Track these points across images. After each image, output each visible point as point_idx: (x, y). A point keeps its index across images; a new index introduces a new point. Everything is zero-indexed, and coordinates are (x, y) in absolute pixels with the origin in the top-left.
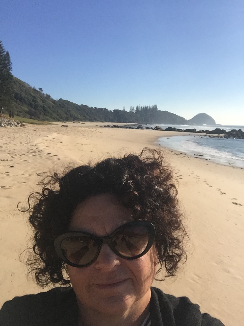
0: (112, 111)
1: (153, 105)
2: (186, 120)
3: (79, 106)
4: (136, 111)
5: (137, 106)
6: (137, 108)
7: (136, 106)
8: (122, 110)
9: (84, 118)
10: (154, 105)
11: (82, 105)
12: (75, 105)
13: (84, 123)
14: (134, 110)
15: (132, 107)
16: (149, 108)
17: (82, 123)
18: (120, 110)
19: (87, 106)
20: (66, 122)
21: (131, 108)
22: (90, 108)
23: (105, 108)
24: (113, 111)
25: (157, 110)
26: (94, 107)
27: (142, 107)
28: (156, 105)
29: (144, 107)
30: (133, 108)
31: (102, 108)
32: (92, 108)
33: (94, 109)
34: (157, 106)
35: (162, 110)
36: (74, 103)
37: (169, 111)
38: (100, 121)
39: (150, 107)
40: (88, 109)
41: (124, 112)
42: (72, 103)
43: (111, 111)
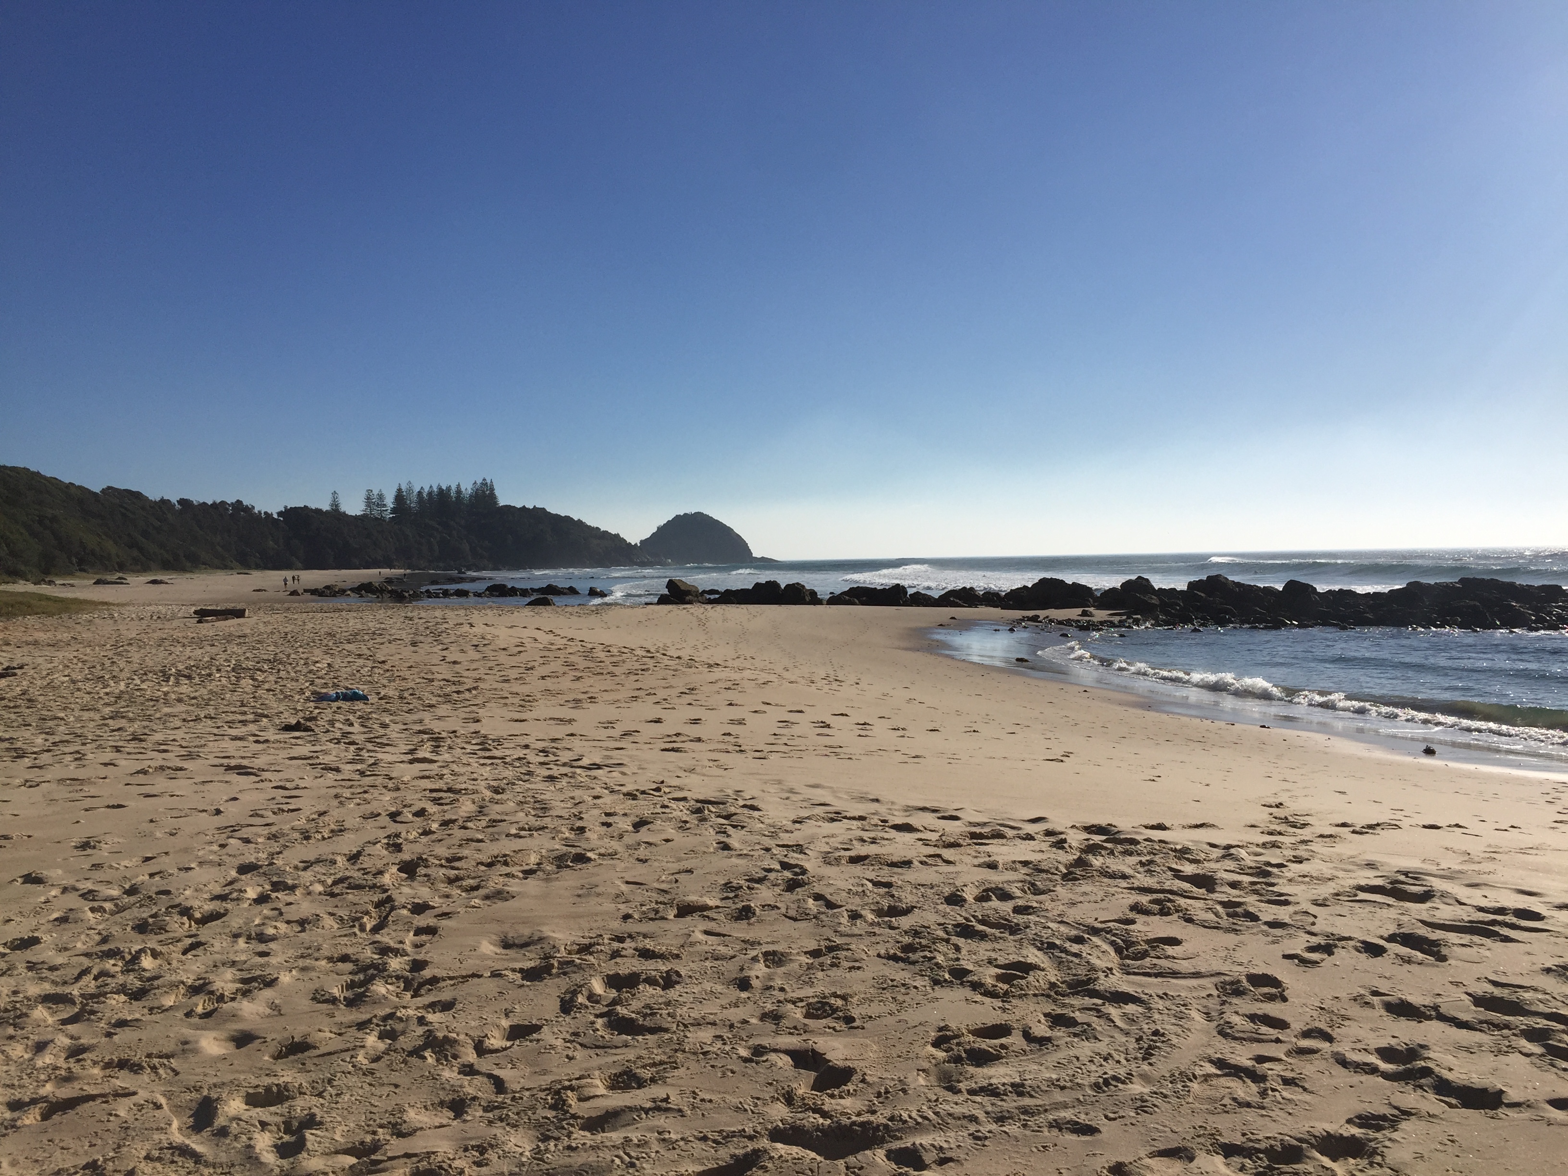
0: (275, 516)
1: (475, 483)
2: (630, 544)
4: (394, 511)
5: (399, 490)
6: (400, 497)
7: (396, 488)
8: (326, 507)
10: (479, 481)
11: (109, 490)
12: (71, 490)
14: (385, 505)
15: (375, 492)
18: (318, 511)
19: (137, 495)
21: (368, 498)
22: (155, 502)
23: (239, 502)
24: (280, 514)
25: (496, 503)
26: (174, 500)
27: (420, 493)
28: (489, 481)
29: (430, 494)
30: (381, 497)
31: (218, 501)
35: (519, 506)
38: (218, 568)
39: (459, 491)
42: (54, 482)
43: (266, 513)
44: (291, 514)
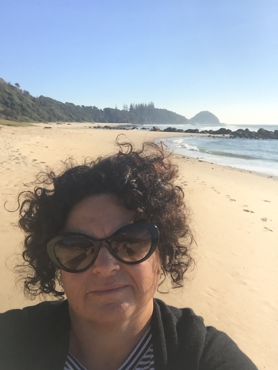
0: (103, 110)
2: (187, 119)
3: (64, 104)
4: (130, 109)
5: (131, 104)
6: (131, 106)
7: (130, 104)
8: (114, 108)
9: (70, 118)
10: (150, 102)
11: (67, 103)
12: (59, 103)
13: (70, 123)
14: (127, 108)
16: (144, 105)
17: (68, 124)
18: (112, 109)
19: (72, 104)
20: (49, 123)
21: (124, 106)
22: (76, 106)
23: (95, 106)
24: (104, 109)
25: (154, 108)
26: (81, 106)
27: (136, 105)
28: (153, 102)
29: (139, 105)
30: (127, 106)
31: (90, 106)
32: (78, 106)
33: (82, 107)
34: (153, 104)
35: (159, 108)
36: (58, 100)
37: (168, 109)
38: (89, 122)
39: (146, 104)
40: (74, 107)
41: (116, 110)
42: (55, 101)
43: (101, 109)
44: (106, 110)
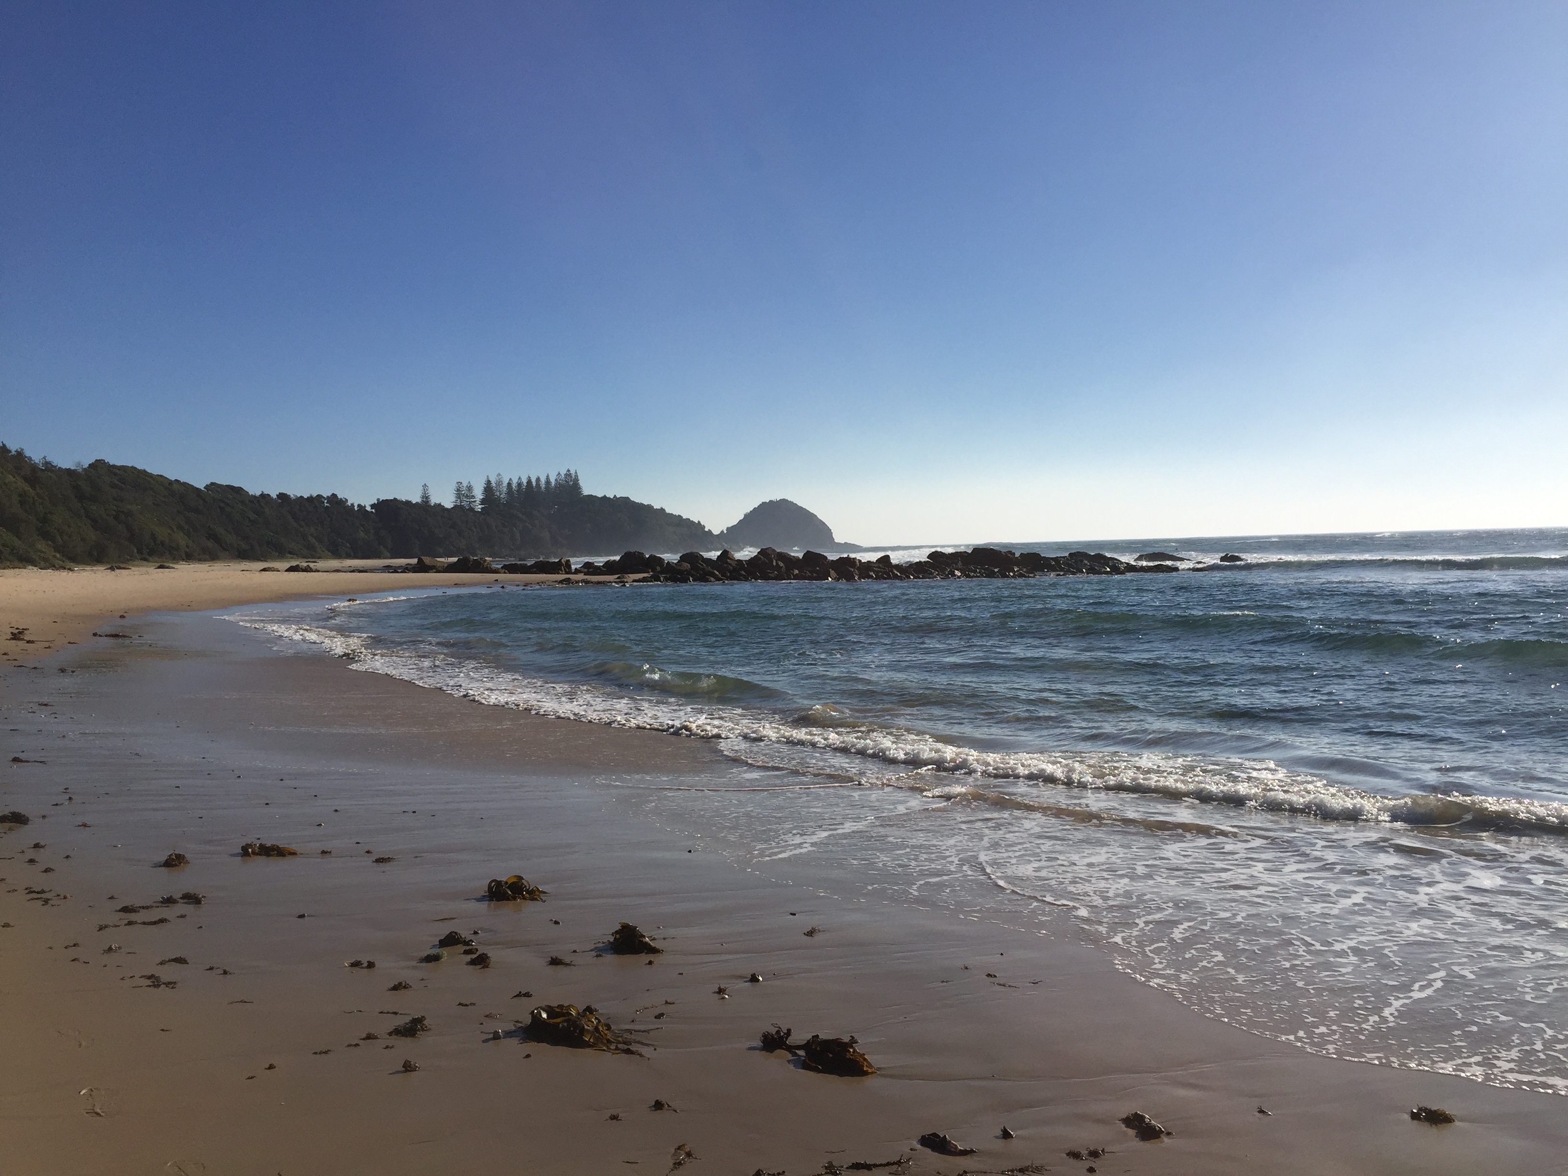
0: (368, 509)
1: (559, 474)
2: (710, 533)
3: (197, 489)
4: (483, 502)
5: (489, 482)
6: (488, 489)
7: (485, 479)
8: (416, 499)
10: (563, 473)
11: (212, 486)
12: (175, 486)
14: (473, 497)
15: (465, 484)
16: (543, 486)
18: (408, 503)
19: (239, 490)
21: (458, 490)
22: (255, 497)
23: (334, 495)
24: (373, 506)
25: (580, 493)
26: (274, 495)
27: (509, 484)
28: (573, 472)
29: (520, 484)
30: (470, 488)
32: (264, 497)
33: (280, 501)
34: (576, 480)
36: (170, 478)
39: (548, 482)
40: (241, 502)
41: (426, 508)
43: (359, 506)
44: (383, 506)
